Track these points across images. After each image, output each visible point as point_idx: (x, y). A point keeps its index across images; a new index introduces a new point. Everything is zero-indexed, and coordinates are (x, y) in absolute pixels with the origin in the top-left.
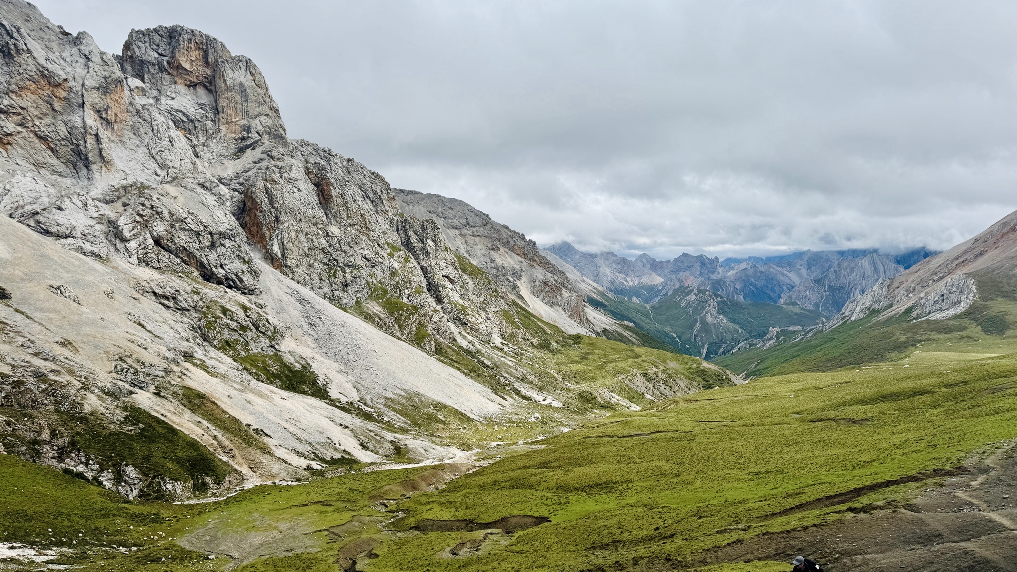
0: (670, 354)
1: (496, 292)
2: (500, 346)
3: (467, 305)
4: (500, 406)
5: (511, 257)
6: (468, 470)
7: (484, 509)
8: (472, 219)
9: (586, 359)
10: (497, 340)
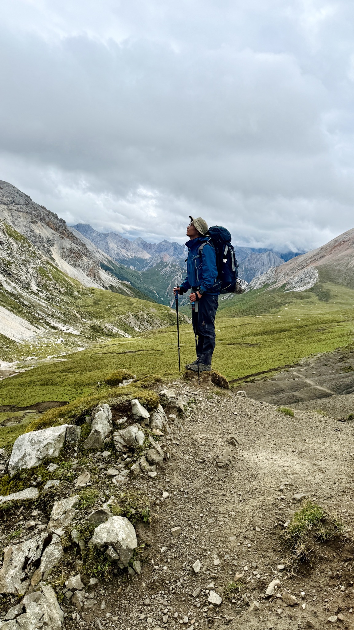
0: (152, 304)
1: (34, 253)
2: (37, 292)
3: (12, 261)
4: (35, 333)
5: (46, 229)
6: (10, 375)
7: (23, 398)
8: (17, 198)
9: (98, 304)
10: (34, 288)
